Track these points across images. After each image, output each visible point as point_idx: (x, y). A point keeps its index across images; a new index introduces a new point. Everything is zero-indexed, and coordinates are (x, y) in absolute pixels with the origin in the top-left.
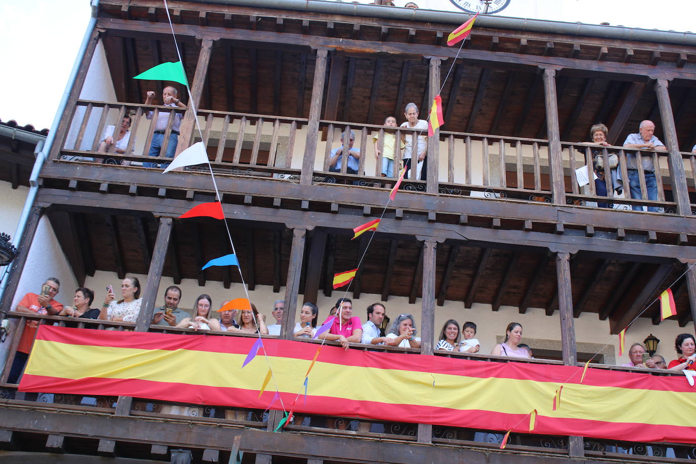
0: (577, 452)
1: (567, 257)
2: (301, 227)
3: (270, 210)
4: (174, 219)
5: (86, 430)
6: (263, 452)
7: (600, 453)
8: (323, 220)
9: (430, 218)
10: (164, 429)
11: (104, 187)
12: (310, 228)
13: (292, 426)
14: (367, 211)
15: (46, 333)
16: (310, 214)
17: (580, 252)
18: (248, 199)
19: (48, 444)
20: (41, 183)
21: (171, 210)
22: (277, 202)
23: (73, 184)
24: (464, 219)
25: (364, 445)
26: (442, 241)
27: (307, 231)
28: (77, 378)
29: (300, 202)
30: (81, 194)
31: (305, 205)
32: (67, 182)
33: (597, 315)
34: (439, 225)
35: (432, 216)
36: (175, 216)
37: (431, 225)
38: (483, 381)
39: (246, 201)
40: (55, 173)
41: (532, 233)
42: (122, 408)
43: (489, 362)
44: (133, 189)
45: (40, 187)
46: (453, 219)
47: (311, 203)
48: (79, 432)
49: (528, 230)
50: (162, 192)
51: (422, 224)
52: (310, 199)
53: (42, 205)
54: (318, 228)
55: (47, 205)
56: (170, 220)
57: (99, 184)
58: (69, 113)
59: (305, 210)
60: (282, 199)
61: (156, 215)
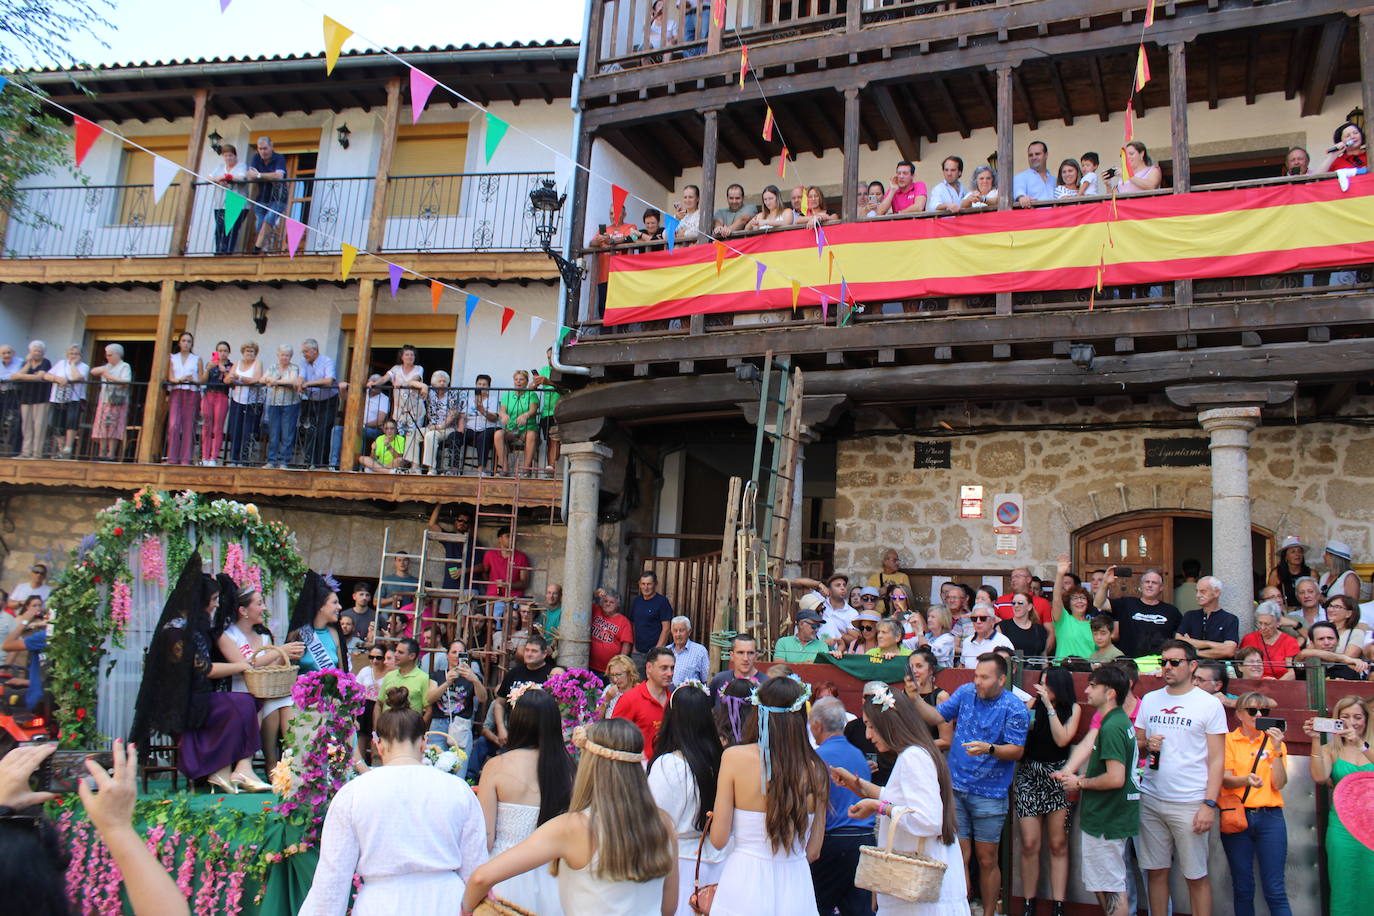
0: (1183, 299)
1: (1181, 48)
2: (852, 87)
3: (817, 75)
4: (718, 111)
5: (666, 354)
6: (833, 350)
7: (1215, 295)
8: (877, 71)
9: (1000, 38)
10: (735, 342)
11: (643, 94)
12: (863, 85)
13: (863, 317)
14: (925, 48)
15: (618, 264)
16: (862, 68)
17: (1200, 37)
18: (791, 68)
19: (636, 374)
20: (583, 106)
21: (713, 101)
22: (822, 64)
23: (613, 99)
24: (1043, 30)
25: (935, 327)
26: (1017, 65)
27: (860, 90)
28: (652, 304)
29: (847, 57)
30: (623, 107)
31: (854, 59)
32: (608, 97)
33: (1283, 94)
34: (1014, 45)
35: (1003, 35)
36: (719, 107)
37: (1005, 47)
38: (1073, 230)
39: (788, 71)
40: (594, 92)
41: (1134, 26)
42: (696, 329)
43: (1080, 206)
44: (671, 88)
45: (583, 111)
46: (1030, 33)
47: (860, 55)
48: (660, 357)
49: (1128, 24)
50: (701, 84)
51: (993, 48)
52: (858, 50)
53: (590, 129)
54: (871, 84)
55: (594, 128)
56: (714, 114)
57: (637, 92)
58: (596, 16)
59: (854, 65)
60: (828, 59)
61: (700, 111)
